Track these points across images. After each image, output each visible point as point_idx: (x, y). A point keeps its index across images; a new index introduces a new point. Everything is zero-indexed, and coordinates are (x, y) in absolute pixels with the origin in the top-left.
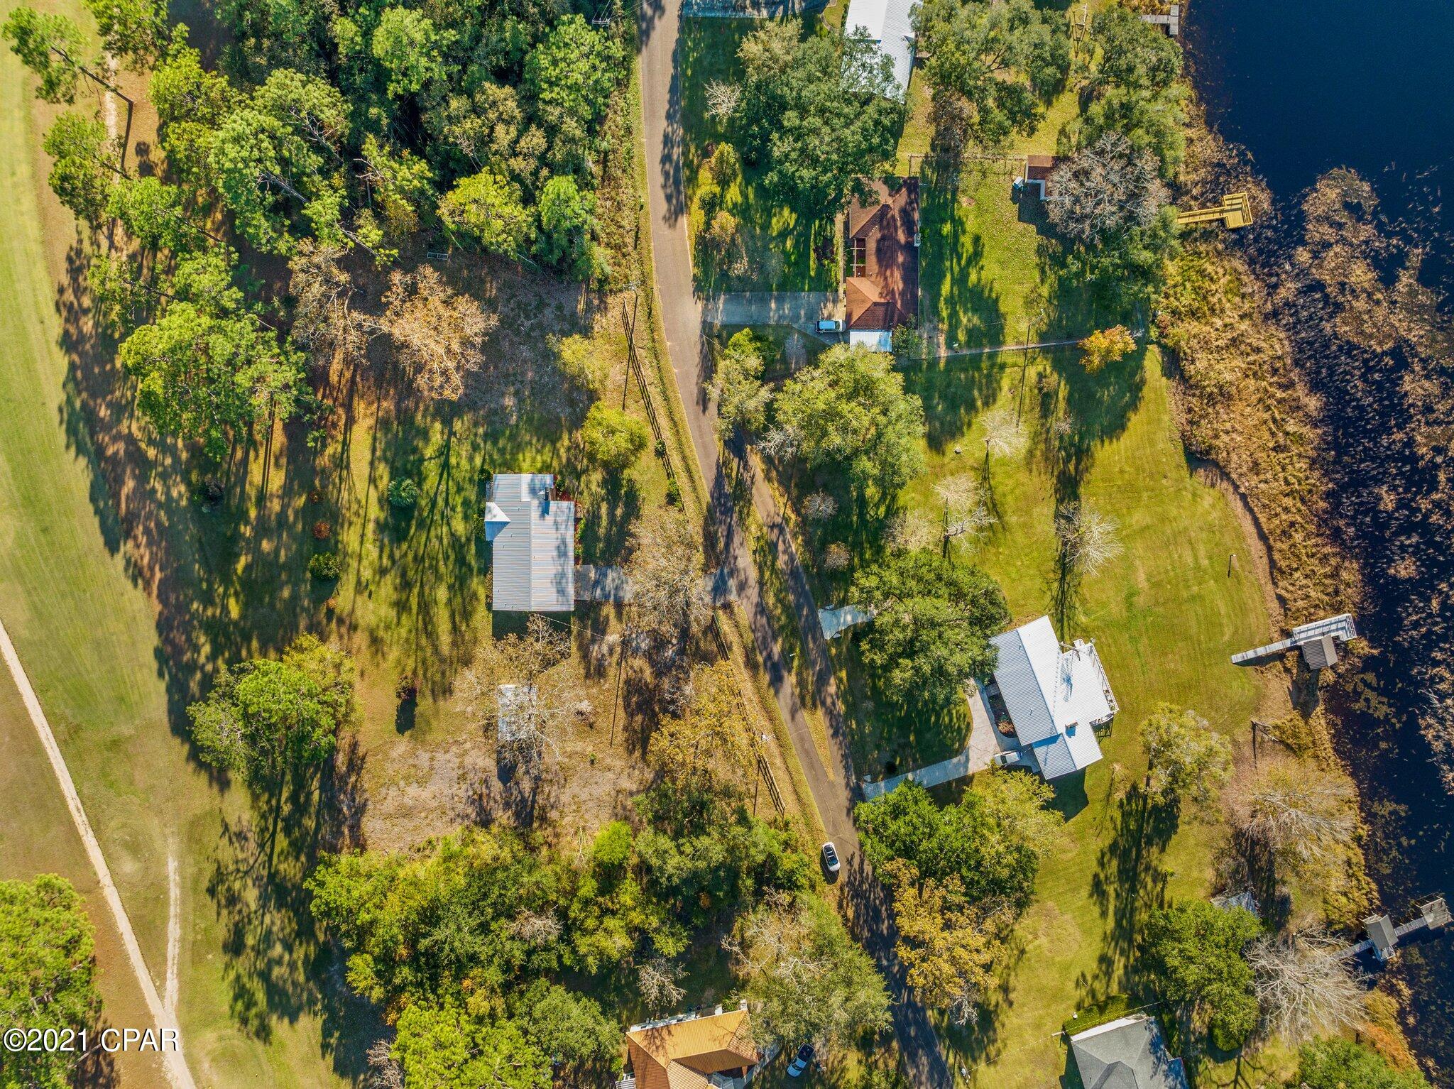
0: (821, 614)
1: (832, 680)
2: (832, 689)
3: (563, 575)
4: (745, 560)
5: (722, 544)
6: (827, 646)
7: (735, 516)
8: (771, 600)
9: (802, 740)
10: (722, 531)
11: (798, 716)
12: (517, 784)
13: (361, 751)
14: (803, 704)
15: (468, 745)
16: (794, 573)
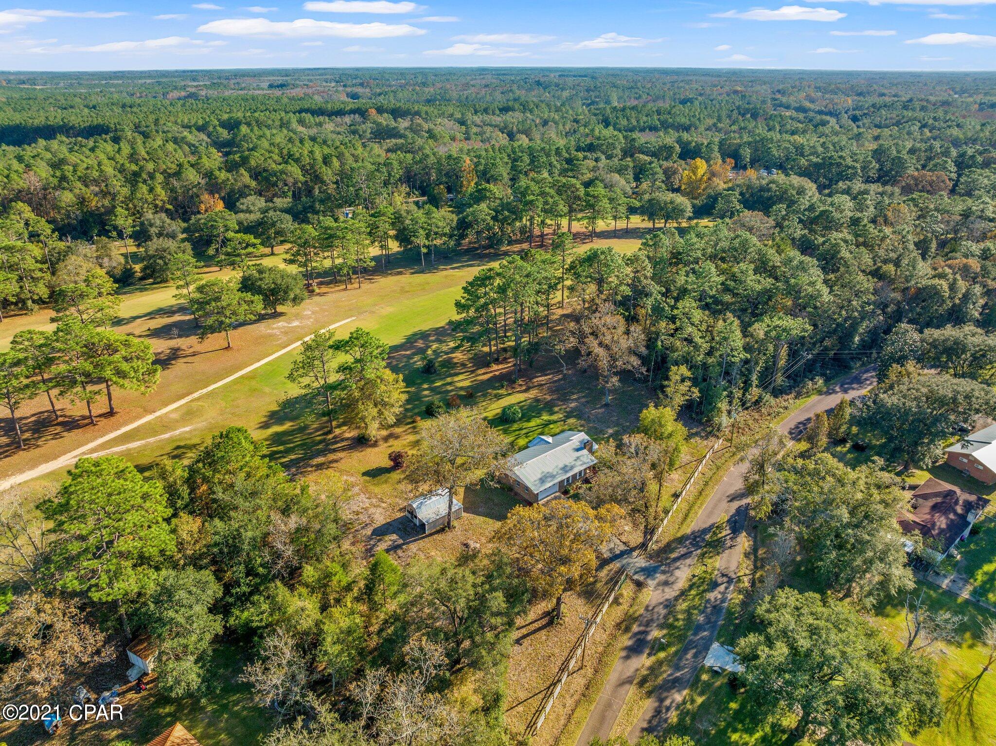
0: (715, 645)
1: (685, 692)
2: (678, 698)
3: (553, 477)
4: (683, 575)
5: (673, 556)
6: (702, 669)
7: (699, 551)
8: (683, 606)
9: (609, 705)
10: (683, 551)
11: (627, 686)
12: (379, 540)
13: (334, 465)
14: (641, 684)
15: (384, 505)
16: (717, 609)
